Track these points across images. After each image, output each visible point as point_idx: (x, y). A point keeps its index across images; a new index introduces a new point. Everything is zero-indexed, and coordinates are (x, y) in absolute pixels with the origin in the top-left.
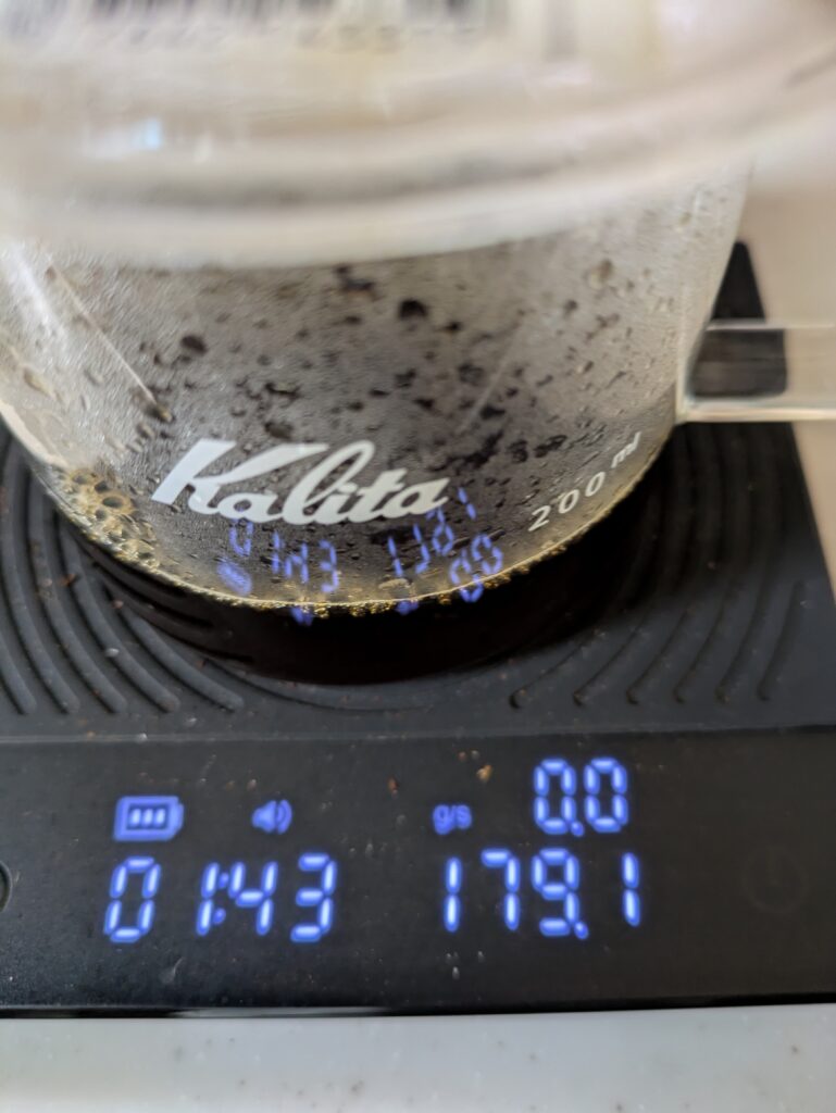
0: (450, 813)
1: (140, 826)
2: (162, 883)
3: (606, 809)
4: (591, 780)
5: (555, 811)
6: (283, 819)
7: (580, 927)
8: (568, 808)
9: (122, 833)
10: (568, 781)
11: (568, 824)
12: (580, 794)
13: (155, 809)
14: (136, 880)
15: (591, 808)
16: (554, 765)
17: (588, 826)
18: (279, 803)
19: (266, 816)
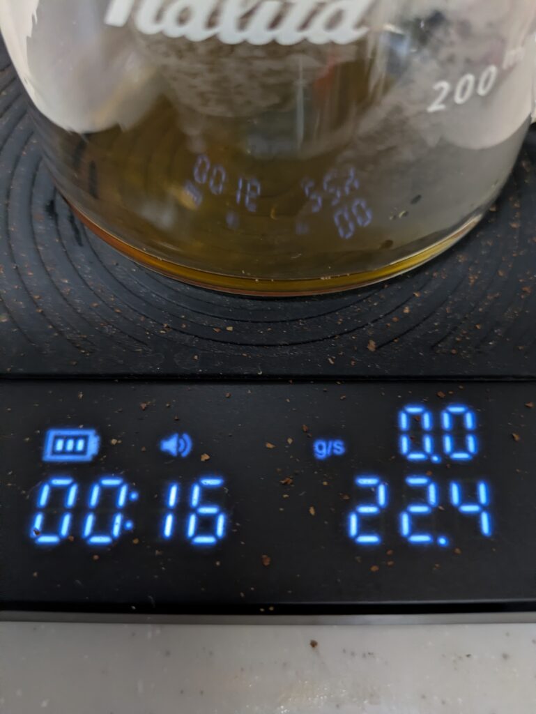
0: (327, 446)
1: (64, 452)
2: (80, 496)
3: (460, 445)
4: (446, 422)
5: (417, 445)
6: (184, 450)
7: (442, 541)
8: (428, 443)
9: (48, 457)
10: (427, 422)
11: (429, 456)
12: (437, 433)
13: (76, 439)
14: (58, 495)
15: (448, 444)
16: (414, 410)
17: (446, 458)
18: (180, 437)
19: (170, 445)
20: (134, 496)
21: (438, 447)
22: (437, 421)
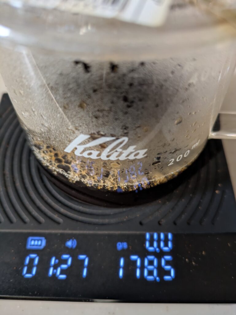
0: (121, 244)
1: (33, 245)
2: (39, 261)
3: (166, 245)
4: (162, 236)
5: (151, 245)
6: (74, 245)
7: (158, 278)
8: (155, 244)
9: (29, 247)
10: (155, 236)
11: (155, 249)
12: (159, 241)
13: (38, 240)
14: (32, 260)
15: (162, 244)
17: (161, 250)
18: (73, 240)
19: (69, 244)
20: (57, 261)
21: (159, 246)
22: (159, 236)
